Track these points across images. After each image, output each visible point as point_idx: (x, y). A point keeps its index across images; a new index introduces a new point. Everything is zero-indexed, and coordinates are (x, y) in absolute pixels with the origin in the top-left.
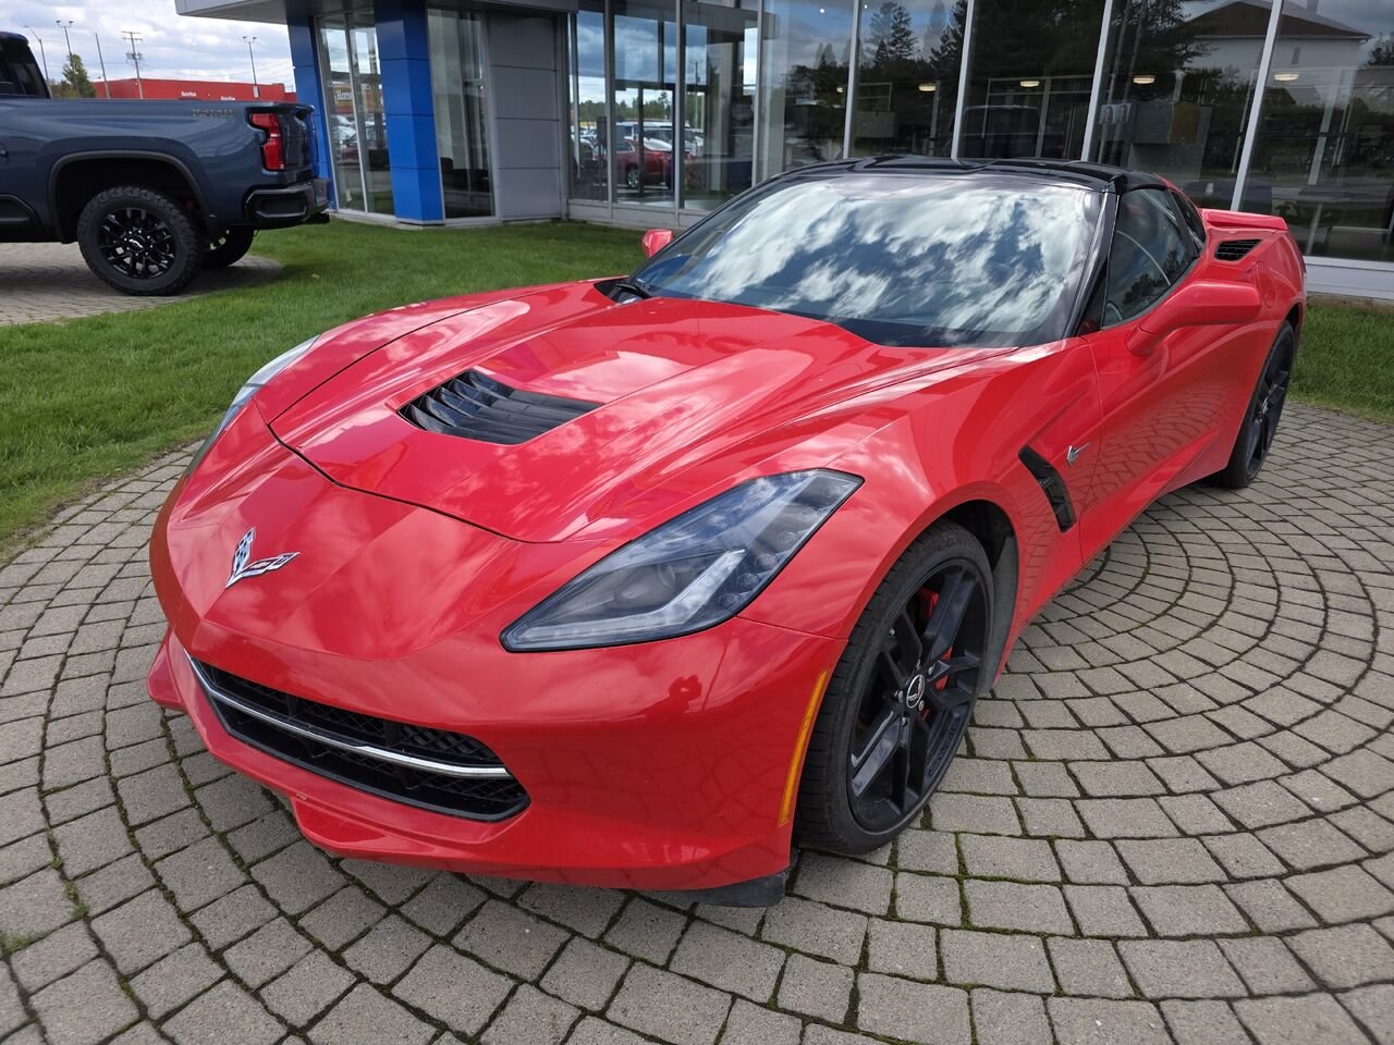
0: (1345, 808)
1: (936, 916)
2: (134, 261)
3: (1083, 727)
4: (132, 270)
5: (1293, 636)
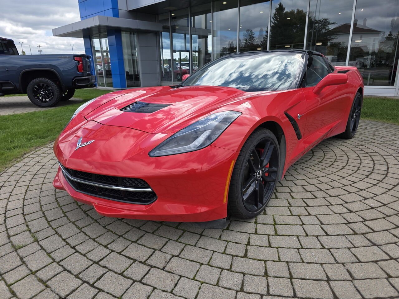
0: (380, 206)
1: (268, 233)
2: (42, 98)
3: (307, 191)
4: (42, 100)
5: (365, 170)
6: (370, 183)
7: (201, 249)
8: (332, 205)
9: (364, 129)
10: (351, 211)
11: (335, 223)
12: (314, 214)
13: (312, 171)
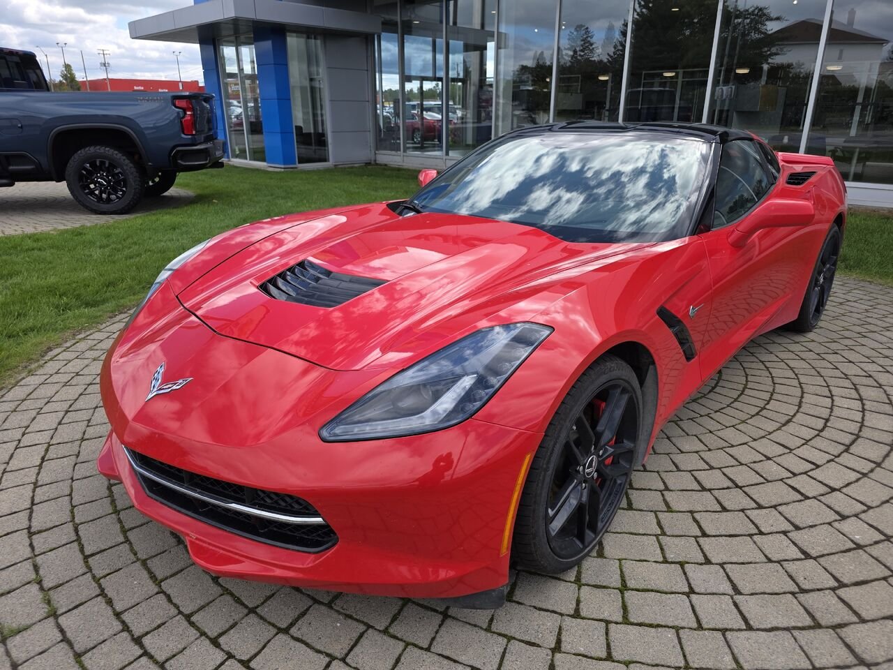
0: (876, 543)
1: (606, 616)
2: (101, 193)
3: (704, 489)
4: (99, 198)
5: (842, 428)
6: (854, 470)
7: (441, 659)
8: (761, 533)
9: (841, 304)
10: (807, 556)
11: (768, 591)
12: (718, 562)
13: (716, 429)
